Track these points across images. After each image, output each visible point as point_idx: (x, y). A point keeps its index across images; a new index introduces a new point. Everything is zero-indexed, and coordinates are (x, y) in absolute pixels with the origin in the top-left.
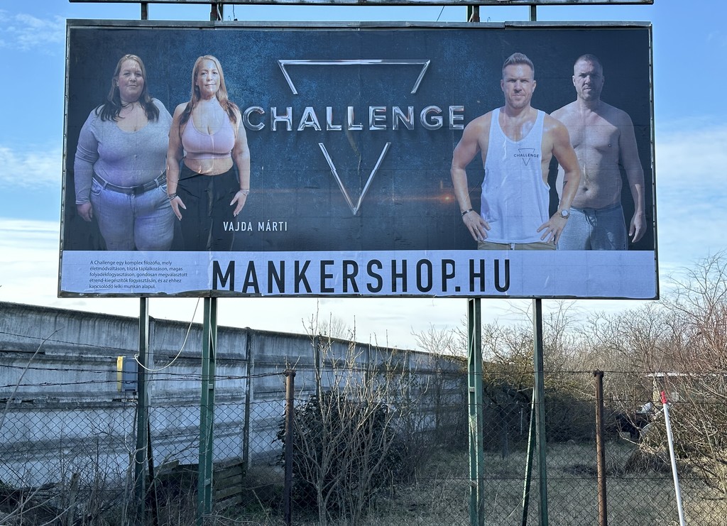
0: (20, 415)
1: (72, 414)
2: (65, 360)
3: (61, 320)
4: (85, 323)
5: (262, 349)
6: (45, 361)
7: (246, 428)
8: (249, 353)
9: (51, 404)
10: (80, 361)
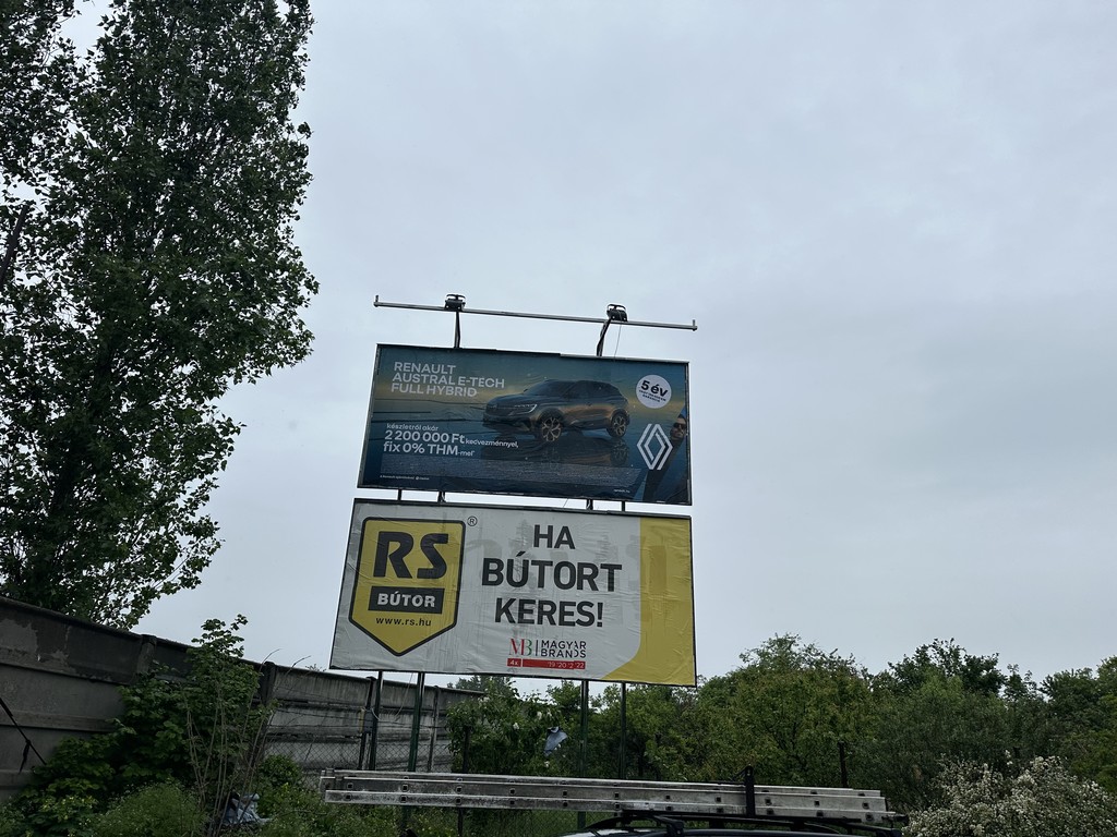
0: (289, 744)
1: (320, 746)
2: (319, 708)
3: (320, 680)
4: (333, 682)
5: (445, 703)
6: (307, 708)
7: (430, 762)
8: (436, 705)
9: (308, 737)
10: (328, 709)
